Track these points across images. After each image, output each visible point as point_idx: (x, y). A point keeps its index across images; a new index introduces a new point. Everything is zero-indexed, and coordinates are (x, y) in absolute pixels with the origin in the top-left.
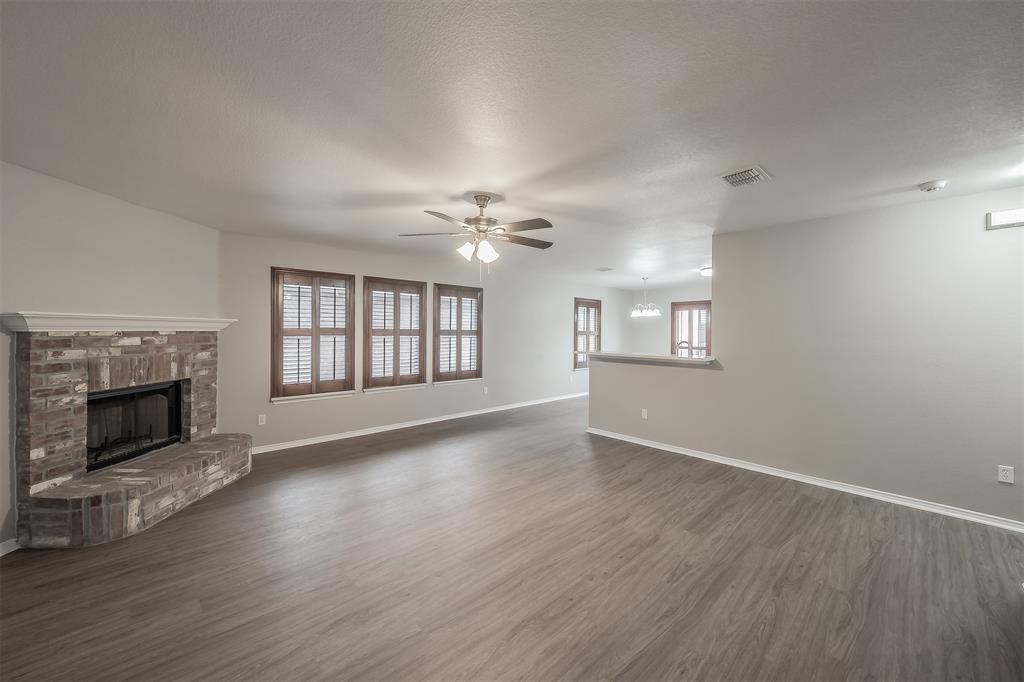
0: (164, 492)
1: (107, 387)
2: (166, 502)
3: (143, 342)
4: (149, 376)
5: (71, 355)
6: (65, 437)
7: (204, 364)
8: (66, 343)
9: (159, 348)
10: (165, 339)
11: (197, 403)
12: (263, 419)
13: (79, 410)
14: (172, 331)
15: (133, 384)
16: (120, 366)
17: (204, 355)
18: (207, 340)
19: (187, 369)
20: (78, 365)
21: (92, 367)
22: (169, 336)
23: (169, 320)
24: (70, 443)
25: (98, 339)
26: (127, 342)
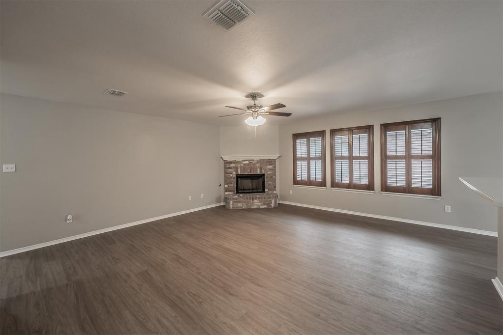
0: (239, 202)
1: (240, 174)
2: (240, 205)
3: (249, 163)
4: (251, 172)
5: (232, 165)
6: (231, 184)
7: (270, 170)
8: (231, 163)
9: (254, 164)
10: (256, 162)
11: (267, 182)
12: (291, 192)
13: (234, 178)
14: (258, 159)
15: (246, 173)
16: (243, 168)
17: (270, 167)
18: (271, 162)
19: (263, 171)
20: (234, 168)
21: (236, 168)
22: (257, 161)
23: (257, 156)
24: (232, 185)
25: (238, 162)
26: (245, 162)
